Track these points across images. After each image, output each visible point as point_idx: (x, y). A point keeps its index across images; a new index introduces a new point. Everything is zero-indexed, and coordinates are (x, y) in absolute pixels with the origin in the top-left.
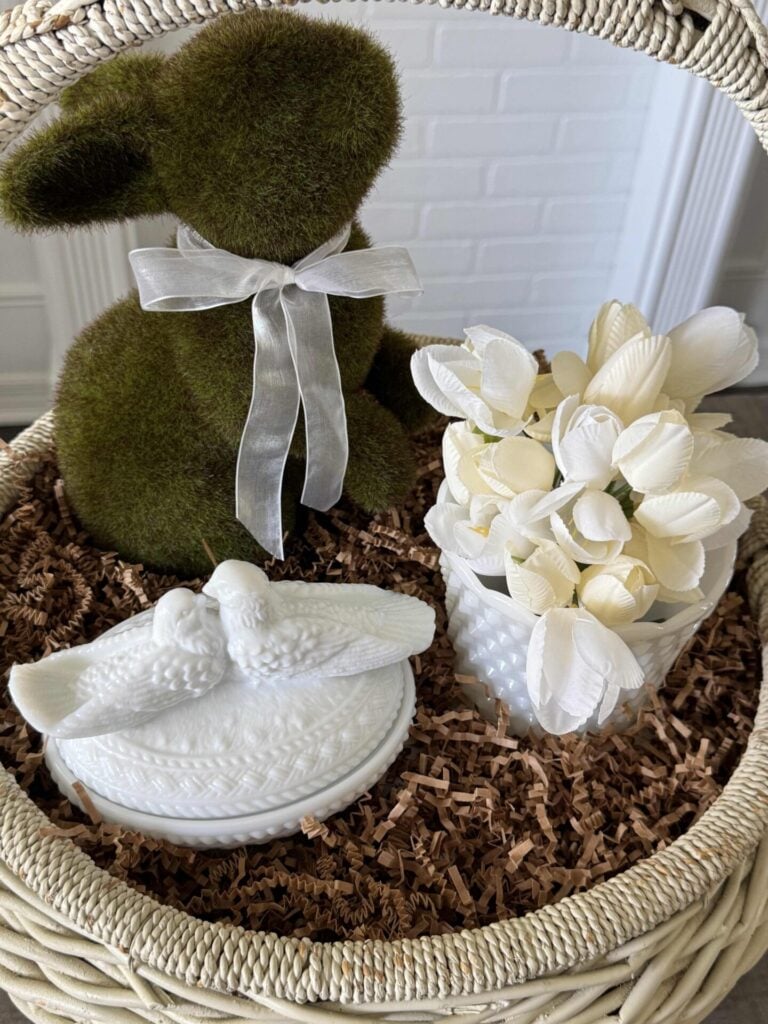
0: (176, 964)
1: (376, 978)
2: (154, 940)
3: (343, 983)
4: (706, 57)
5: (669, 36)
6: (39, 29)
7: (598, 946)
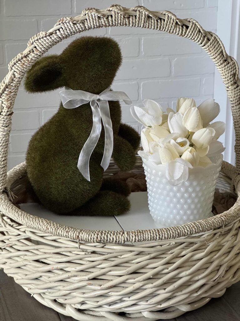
0: (91, 235)
3: (133, 235)
4: (190, 34)
5: (181, 29)
6: (47, 35)
7: (195, 229)
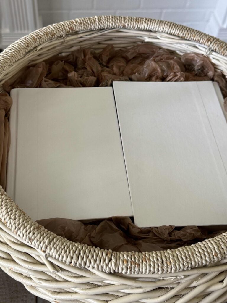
0: (63, 257)
1: (136, 266)
2: (55, 248)
3: (124, 267)
7: (218, 258)
